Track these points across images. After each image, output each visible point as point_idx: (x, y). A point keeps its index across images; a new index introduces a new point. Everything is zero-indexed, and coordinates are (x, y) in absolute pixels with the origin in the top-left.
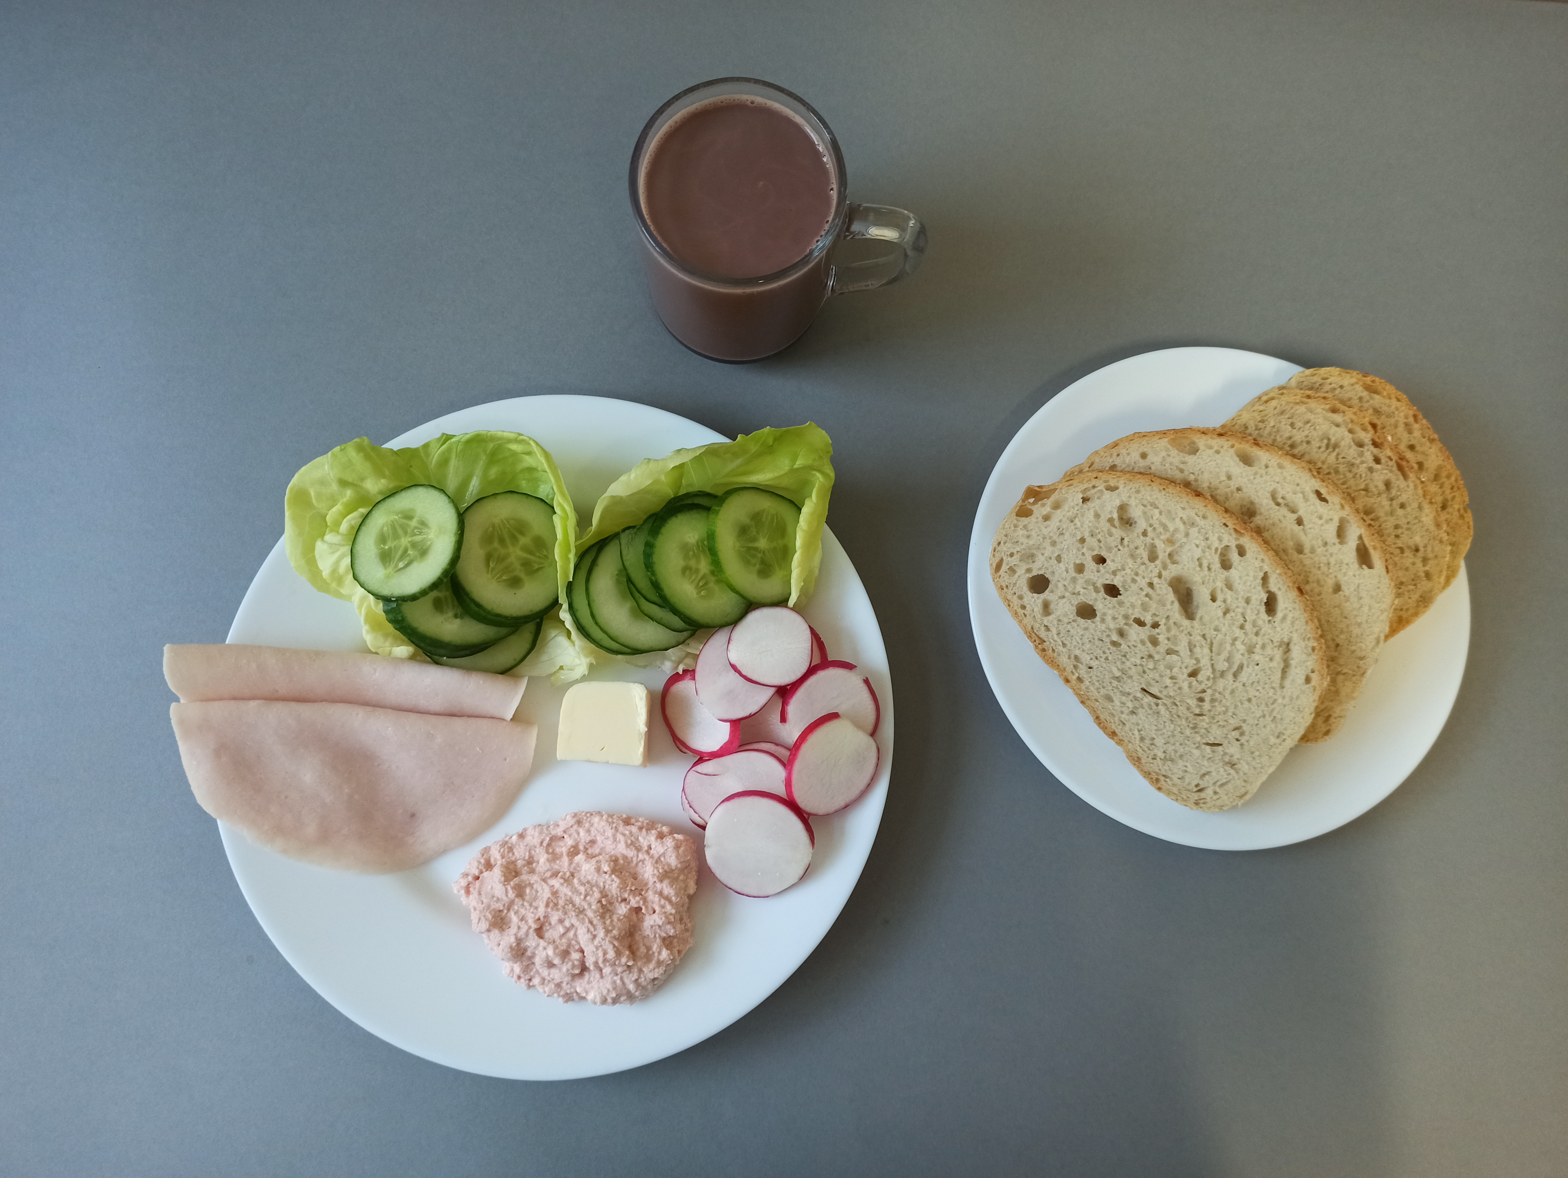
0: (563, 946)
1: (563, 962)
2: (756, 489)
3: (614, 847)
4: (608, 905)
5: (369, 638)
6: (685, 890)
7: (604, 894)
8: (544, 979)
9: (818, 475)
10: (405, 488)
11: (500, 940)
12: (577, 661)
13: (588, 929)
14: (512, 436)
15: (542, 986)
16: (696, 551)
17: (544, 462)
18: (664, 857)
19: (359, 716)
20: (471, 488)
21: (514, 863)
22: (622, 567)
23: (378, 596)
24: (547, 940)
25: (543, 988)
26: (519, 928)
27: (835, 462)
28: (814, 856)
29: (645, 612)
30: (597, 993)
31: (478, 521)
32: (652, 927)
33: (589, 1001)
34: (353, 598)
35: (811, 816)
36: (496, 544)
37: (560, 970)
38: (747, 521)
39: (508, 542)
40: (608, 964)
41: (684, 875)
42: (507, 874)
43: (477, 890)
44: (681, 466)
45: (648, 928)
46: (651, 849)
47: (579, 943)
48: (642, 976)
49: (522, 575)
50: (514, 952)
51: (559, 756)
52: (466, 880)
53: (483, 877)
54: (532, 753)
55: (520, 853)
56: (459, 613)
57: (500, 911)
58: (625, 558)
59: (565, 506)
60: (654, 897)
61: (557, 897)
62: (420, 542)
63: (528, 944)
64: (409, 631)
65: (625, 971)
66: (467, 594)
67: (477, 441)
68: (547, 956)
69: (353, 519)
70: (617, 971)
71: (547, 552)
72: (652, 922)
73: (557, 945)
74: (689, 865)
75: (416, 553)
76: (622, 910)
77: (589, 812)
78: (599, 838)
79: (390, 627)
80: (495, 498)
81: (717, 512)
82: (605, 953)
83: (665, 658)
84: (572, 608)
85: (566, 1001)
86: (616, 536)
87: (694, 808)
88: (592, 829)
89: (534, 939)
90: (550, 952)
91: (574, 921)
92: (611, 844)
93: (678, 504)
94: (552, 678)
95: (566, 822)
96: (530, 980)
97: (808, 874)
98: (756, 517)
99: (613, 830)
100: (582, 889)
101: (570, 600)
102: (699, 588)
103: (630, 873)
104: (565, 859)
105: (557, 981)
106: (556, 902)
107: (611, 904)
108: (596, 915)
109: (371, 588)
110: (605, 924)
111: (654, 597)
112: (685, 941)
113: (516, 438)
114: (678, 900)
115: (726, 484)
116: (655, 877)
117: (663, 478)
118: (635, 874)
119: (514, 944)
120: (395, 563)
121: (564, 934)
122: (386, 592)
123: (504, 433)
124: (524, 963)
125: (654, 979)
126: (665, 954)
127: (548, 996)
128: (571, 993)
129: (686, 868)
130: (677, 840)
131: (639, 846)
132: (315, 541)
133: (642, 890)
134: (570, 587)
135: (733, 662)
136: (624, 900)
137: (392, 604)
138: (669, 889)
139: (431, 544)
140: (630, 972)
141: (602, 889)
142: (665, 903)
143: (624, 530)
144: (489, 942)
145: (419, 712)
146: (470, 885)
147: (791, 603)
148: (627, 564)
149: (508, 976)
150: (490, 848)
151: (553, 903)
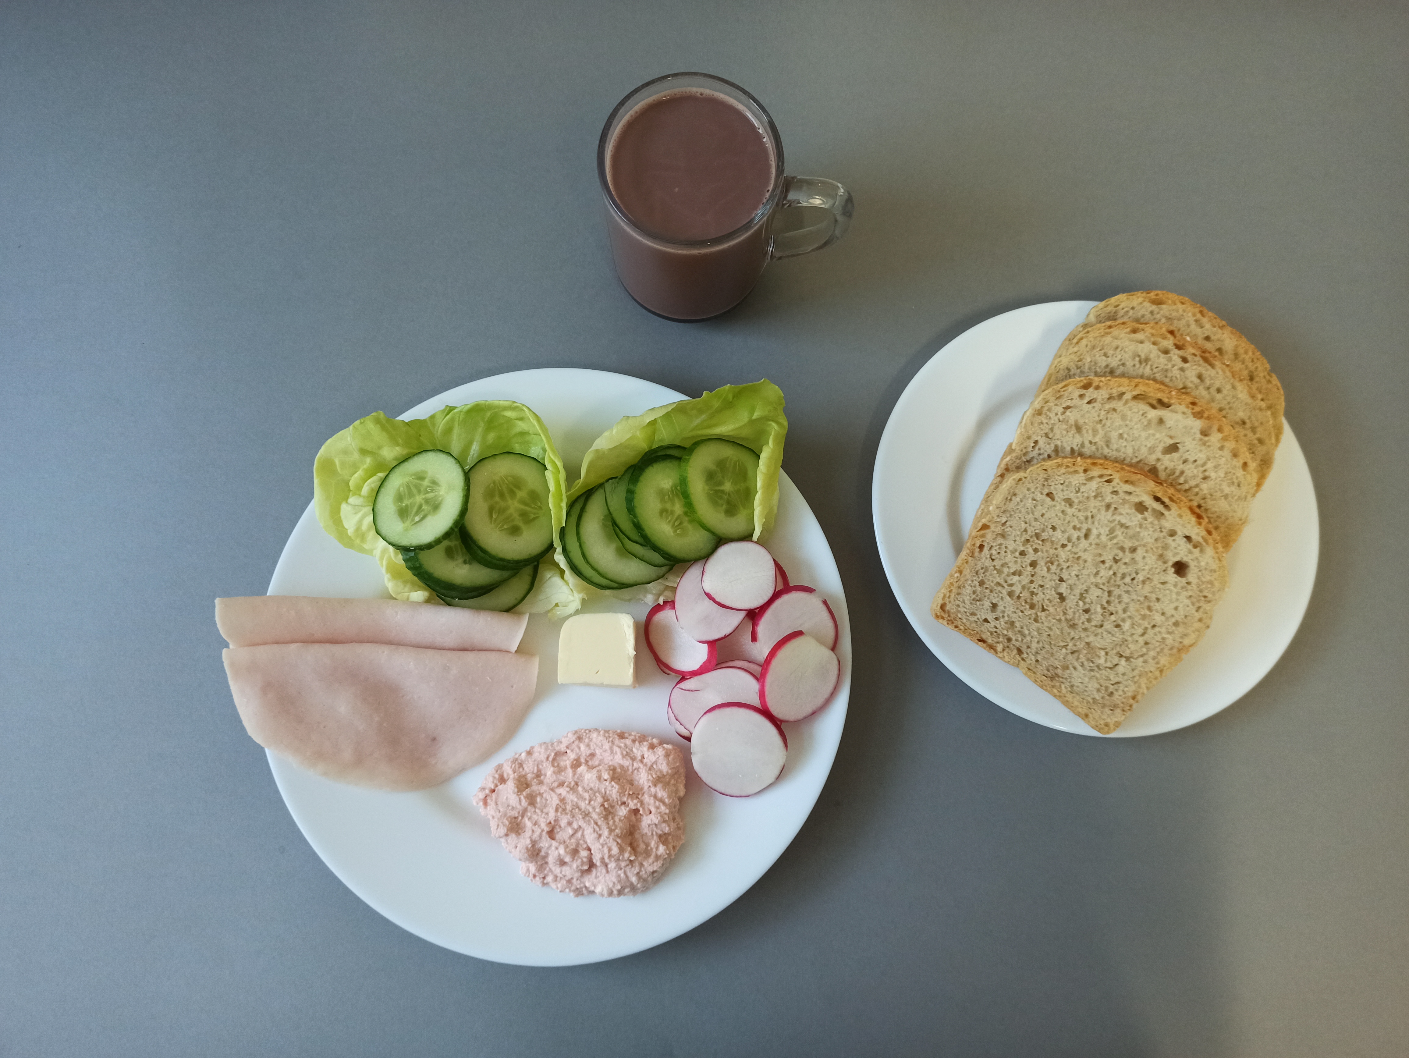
0: (572, 845)
1: (573, 859)
2: (720, 439)
3: (612, 758)
4: (610, 808)
5: (390, 585)
6: (676, 793)
7: (606, 799)
8: (556, 877)
9: (773, 424)
10: (416, 454)
11: (517, 843)
12: (571, 598)
13: (594, 829)
14: (507, 404)
15: (555, 883)
16: (671, 496)
17: (536, 424)
18: (656, 764)
19: (385, 653)
20: (472, 452)
21: (525, 776)
22: (608, 513)
23: (398, 547)
24: (559, 841)
25: (556, 885)
26: (533, 831)
27: (788, 412)
28: (788, 758)
29: (629, 551)
30: (604, 886)
31: (482, 477)
32: (649, 826)
33: (597, 894)
34: (375, 552)
35: (783, 723)
36: (497, 498)
37: (571, 867)
38: (712, 467)
39: (507, 495)
40: (613, 859)
41: (675, 780)
42: (520, 786)
43: (494, 800)
44: (653, 423)
45: (646, 827)
46: (644, 758)
47: (586, 843)
48: (643, 869)
49: (521, 524)
50: (530, 853)
51: (560, 680)
52: (484, 793)
53: (498, 789)
54: (535, 680)
55: (529, 768)
56: (468, 560)
57: (515, 818)
58: (609, 504)
59: (556, 461)
60: (650, 799)
61: (565, 804)
62: (432, 498)
63: (541, 845)
64: (426, 576)
65: (628, 865)
66: (474, 542)
67: (477, 410)
68: (559, 855)
69: (374, 482)
70: (621, 865)
71: (541, 503)
72: (649, 822)
73: (567, 845)
74: (678, 771)
75: (430, 508)
76: (622, 812)
77: (587, 730)
78: (598, 752)
79: (409, 574)
80: (495, 458)
81: (688, 460)
82: (610, 850)
83: (647, 591)
84: (566, 549)
85: (577, 896)
86: (601, 486)
87: (680, 721)
88: (592, 744)
89: (547, 840)
90: (562, 851)
91: (581, 823)
92: (609, 756)
93: (653, 456)
94: (549, 614)
95: (568, 739)
96: (544, 878)
97: (782, 774)
98: (721, 464)
99: (610, 744)
100: (586, 795)
101: (563, 543)
102: (675, 528)
103: (627, 780)
104: (570, 771)
105: (569, 877)
106: (564, 808)
107: (612, 807)
108: (600, 817)
109: (392, 540)
110: (608, 824)
111: (635, 536)
112: (679, 838)
113: (511, 406)
114: (670, 801)
115: (693, 437)
116: (650, 782)
117: (638, 433)
118: (632, 780)
119: (530, 846)
120: (411, 517)
121: (573, 835)
122: (405, 542)
123: (501, 402)
124: (539, 863)
125: (654, 872)
126: (662, 849)
127: (561, 891)
128: (581, 888)
129: (676, 773)
130: (667, 749)
131: (634, 756)
132: (340, 504)
133: (639, 794)
134: (563, 532)
135: (707, 591)
136: (624, 803)
137: (410, 553)
138: (662, 792)
139: (442, 499)
140: (632, 866)
141: (603, 795)
142: (659, 805)
143: (607, 481)
144: (507, 845)
145: (435, 648)
146: (487, 798)
147: (755, 537)
148: (612, 509)
149: (525, 875)
150: (502, 765)
151: (561, 806)
